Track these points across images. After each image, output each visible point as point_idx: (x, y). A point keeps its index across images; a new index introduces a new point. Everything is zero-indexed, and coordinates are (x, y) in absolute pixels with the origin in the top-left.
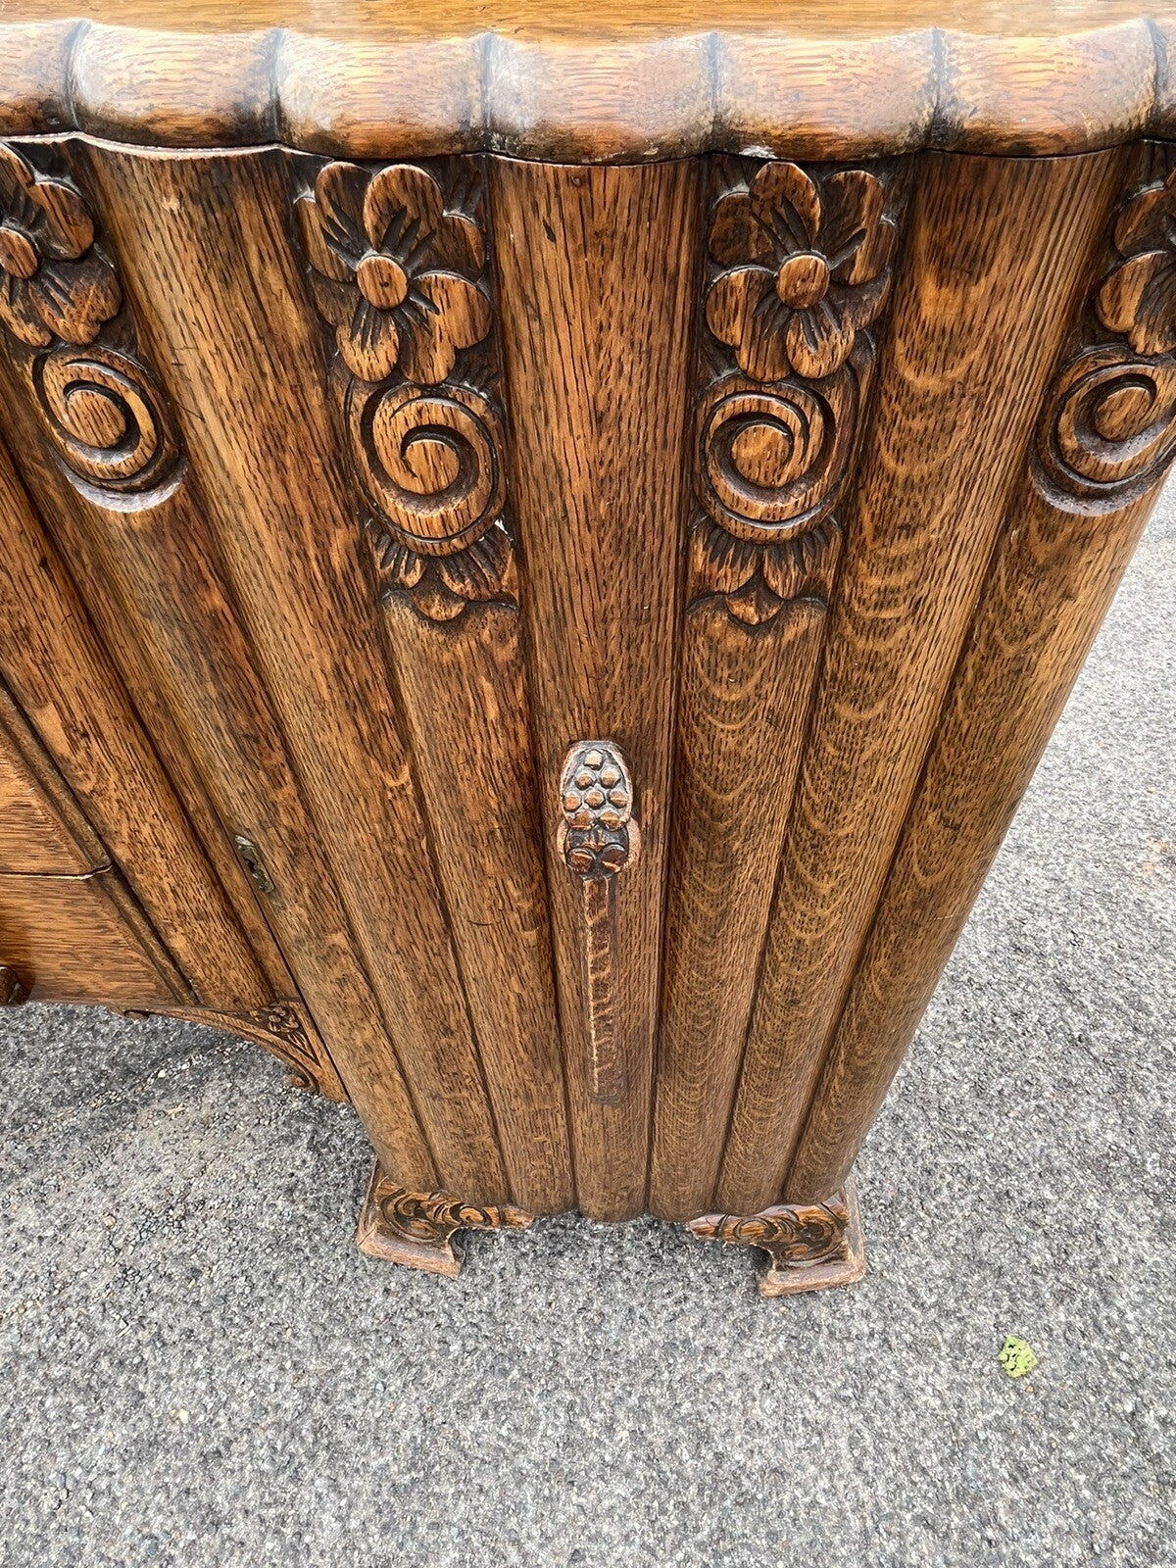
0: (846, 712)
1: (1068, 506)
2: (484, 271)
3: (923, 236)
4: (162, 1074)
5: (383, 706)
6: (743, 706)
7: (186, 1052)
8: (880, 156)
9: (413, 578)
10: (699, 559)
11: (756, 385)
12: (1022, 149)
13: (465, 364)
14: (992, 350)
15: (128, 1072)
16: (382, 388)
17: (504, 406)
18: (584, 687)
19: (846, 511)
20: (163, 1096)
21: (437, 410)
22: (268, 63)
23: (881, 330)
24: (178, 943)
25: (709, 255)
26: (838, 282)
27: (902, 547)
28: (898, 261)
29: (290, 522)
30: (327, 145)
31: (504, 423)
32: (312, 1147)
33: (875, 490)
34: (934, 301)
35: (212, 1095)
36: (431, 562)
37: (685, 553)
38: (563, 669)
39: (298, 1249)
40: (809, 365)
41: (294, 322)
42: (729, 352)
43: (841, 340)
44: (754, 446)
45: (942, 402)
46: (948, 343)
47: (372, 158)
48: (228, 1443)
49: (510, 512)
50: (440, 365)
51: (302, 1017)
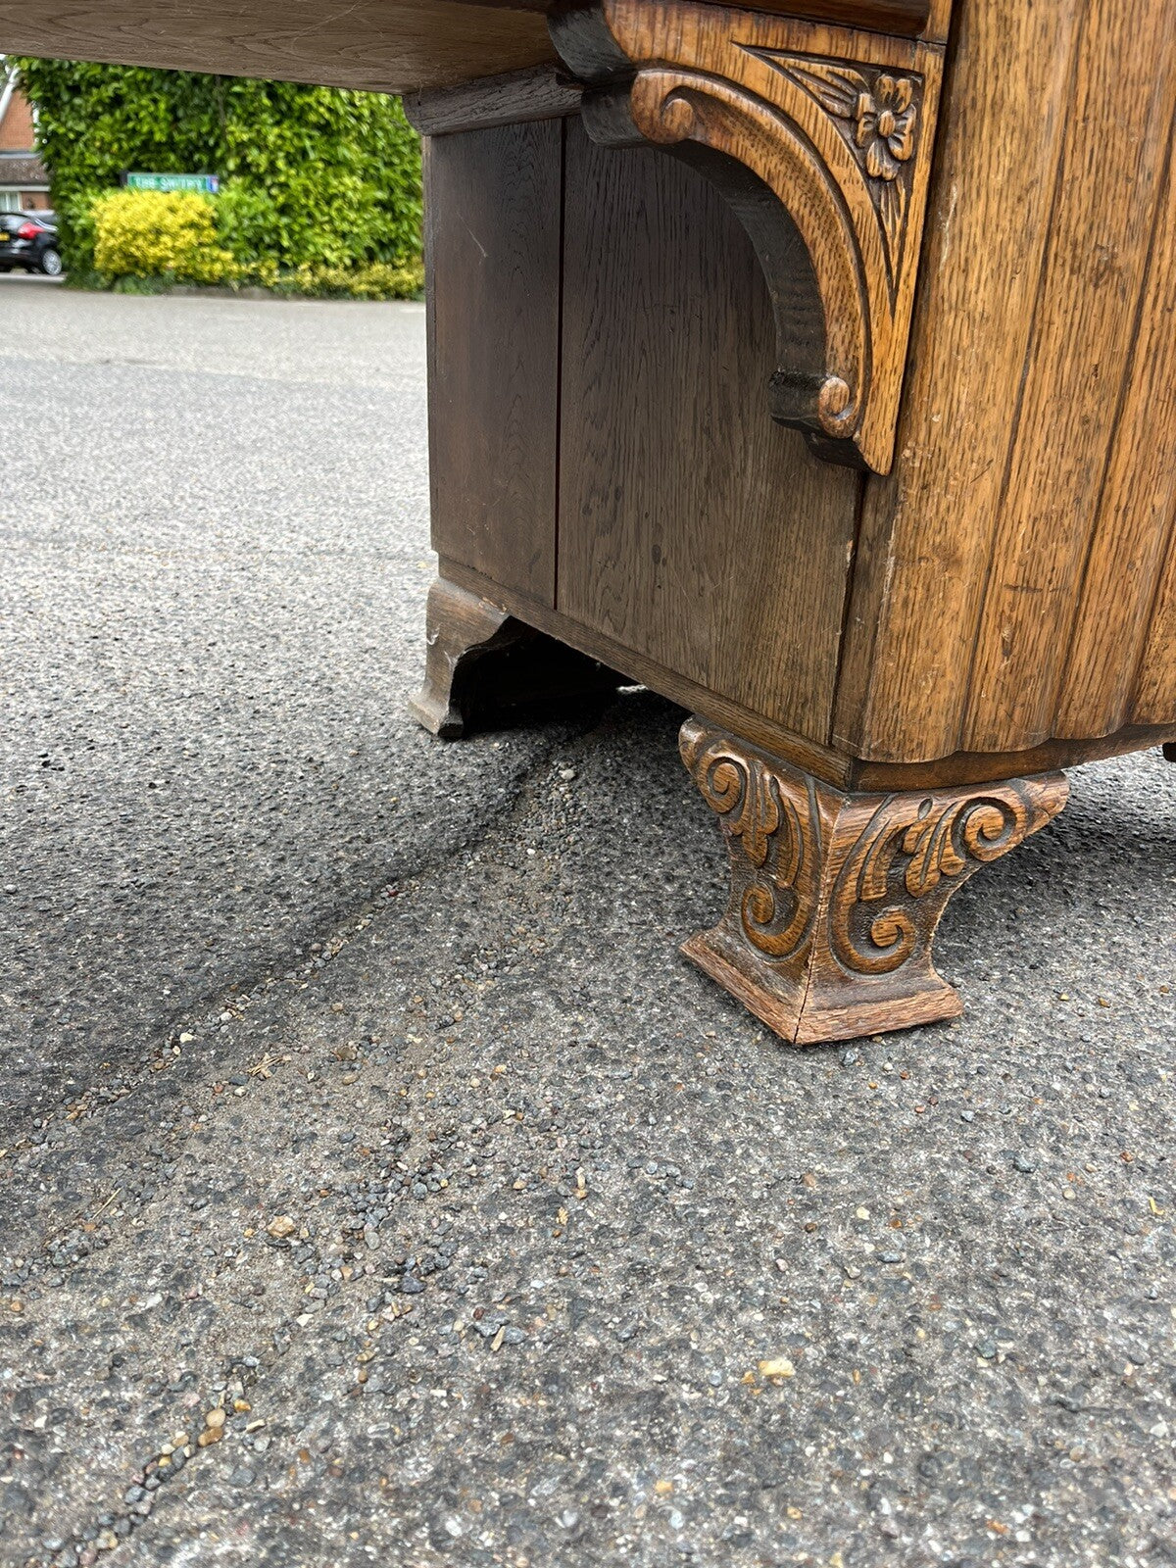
4: (185, 1037)
7: (211, 999)
15: (115, 1055)
20: (220, 1057)
32: (565, 1009)
35: (315, 1031)
39: (694, 1096)
48: (905, 1355)
51: (928, 111)
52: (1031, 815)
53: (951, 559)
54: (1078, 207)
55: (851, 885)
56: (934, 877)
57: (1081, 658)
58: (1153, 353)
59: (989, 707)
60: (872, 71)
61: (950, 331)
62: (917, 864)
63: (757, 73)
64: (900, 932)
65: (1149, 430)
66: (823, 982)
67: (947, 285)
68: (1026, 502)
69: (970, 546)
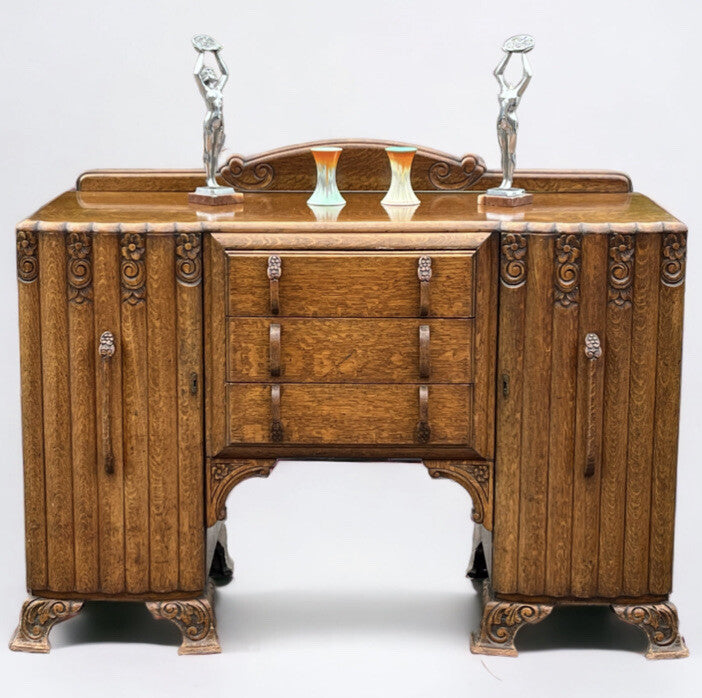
0: (638, 328)
1: (668, 285)
2: (580, 248)
3: (638, 244)
5: (550, 329)
6: (618, 325)
8: (631, 234)
9: (562, 297)
10: (610, 294)
11: (617, 263)
12: (647, 234)
13: (576, 261)
14: (650, 258)
16: (564, 263)
17: (580, 266)
18: (590, 320)
19: (633, 285)
21: (571, 267)
22: (555, 226)
23: (633, 256)
24: (476, 418)
25: (610, 247)
26: (627, 249)
27: (643, 291)
28: (634, 246)
29: (543, 287)
30: (563, 233)
31: (580, 270)
33: (637, 281)
34: (641, 252)
36: (566, 294)
37: (607, 293)
38: (586, 317)
40: (625, 259)
41: (552, 256)
42: (613, 259)
43: (629, 256)
44: (618, 272)
45: (644, 266)
46: (643, 258)
47: (568, 234)
49: (579, 285)
50: (573, 260)
51: (491, 471)
52: (540, 613)
53: (505, 550)
54: (524, 488)
55: (491, 619)
56: (512, 622)
57: (548, 576)
58: (552, 514)
59: (522, 584)
60: (477, 466)
61: (499, 508)
62: (508, 618)
63: (452, 468)
64: (505, 635)
65: (553, 529)
66: (483, 641)
67: (497, 500)
68: (523, 541)
69: (509, 548)
